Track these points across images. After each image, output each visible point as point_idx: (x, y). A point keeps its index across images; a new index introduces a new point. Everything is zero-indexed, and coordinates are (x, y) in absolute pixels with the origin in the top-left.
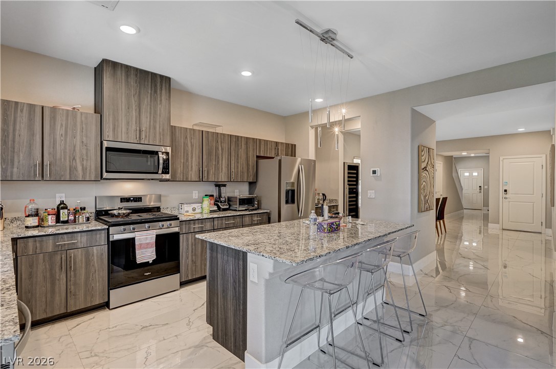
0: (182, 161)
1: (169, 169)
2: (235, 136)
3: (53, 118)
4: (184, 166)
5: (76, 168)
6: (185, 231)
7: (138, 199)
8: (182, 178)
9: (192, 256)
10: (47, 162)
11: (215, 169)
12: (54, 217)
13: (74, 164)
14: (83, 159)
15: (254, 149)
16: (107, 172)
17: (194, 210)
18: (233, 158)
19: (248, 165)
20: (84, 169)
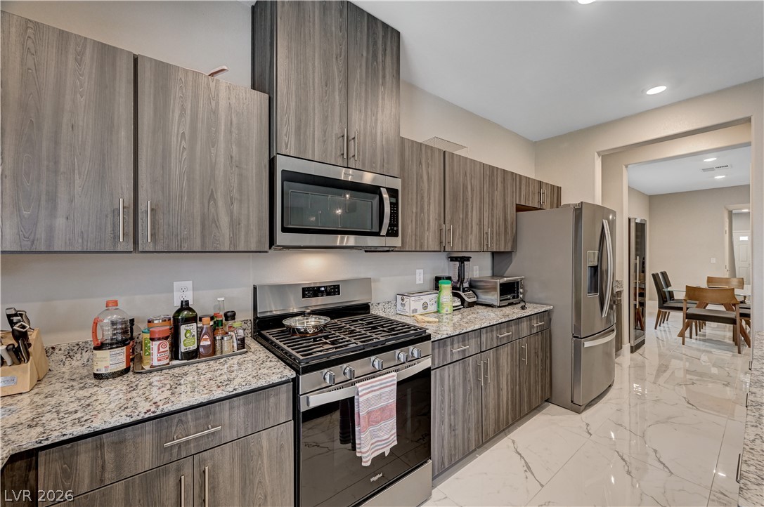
0: (414, 211)
1: (397, 226)
2: (490, 166)
3: (163, 90)
4: (416, 221)
5: (216, 222)
6: (439, 363)
7: (334, 290)
8: (413, 244)
9: (450, 415)
10: (145, 204)
11: (462, 228)
12: (166, 345)
13: (212, 210)
14: (231, 198)
15: (513, 192)
16: (285, 230)
17: (425, 307)
18: (486, 206)
19: (505, 220)
20: (235, 224)
